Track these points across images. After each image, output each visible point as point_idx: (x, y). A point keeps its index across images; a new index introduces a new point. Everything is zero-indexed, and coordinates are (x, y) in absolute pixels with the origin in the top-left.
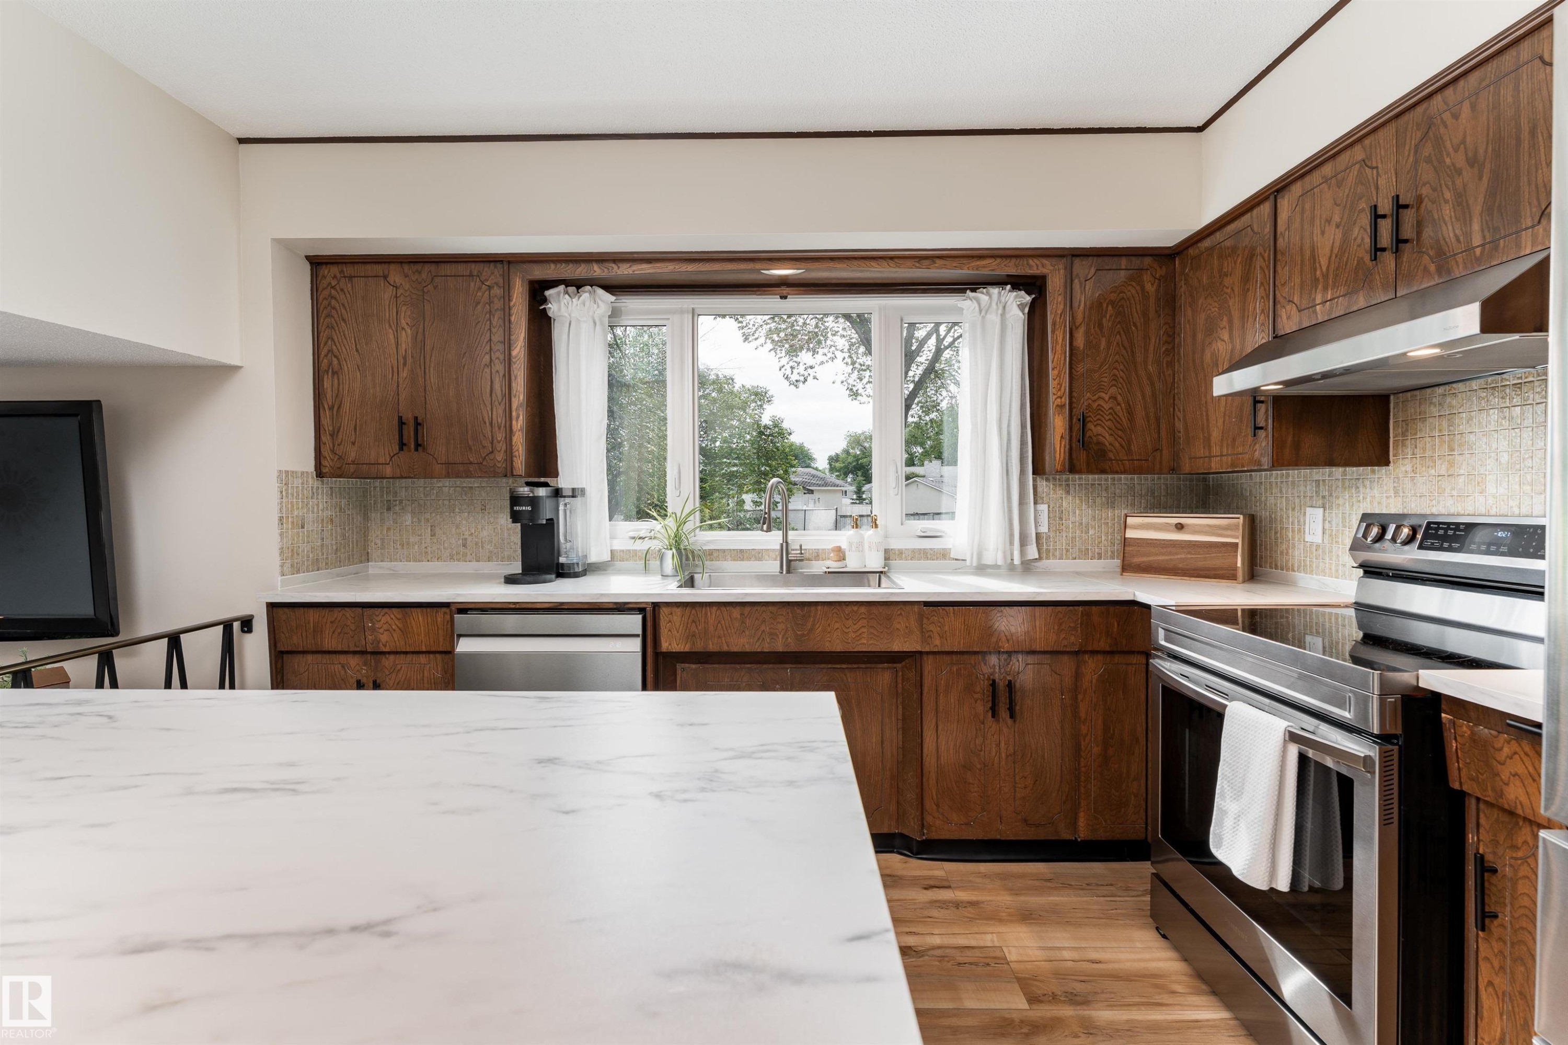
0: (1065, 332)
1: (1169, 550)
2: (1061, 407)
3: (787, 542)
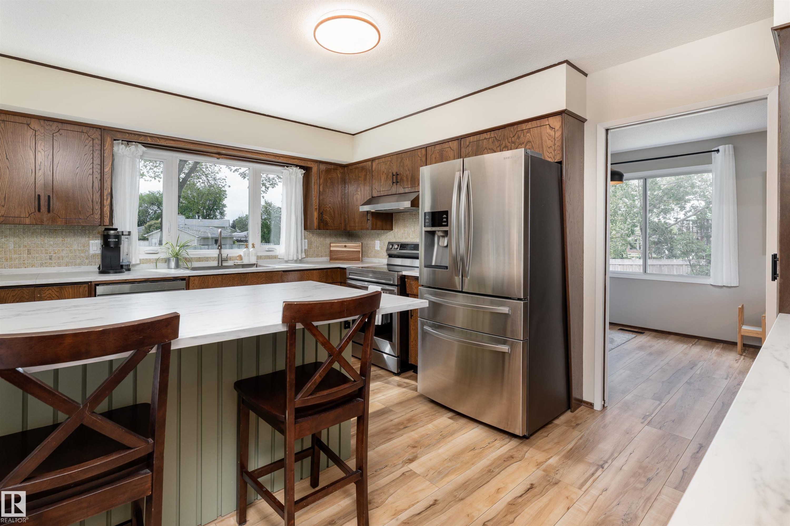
0: (317, 186)
1: (343, 253)
2: (316, 209)
3: (221, 254)
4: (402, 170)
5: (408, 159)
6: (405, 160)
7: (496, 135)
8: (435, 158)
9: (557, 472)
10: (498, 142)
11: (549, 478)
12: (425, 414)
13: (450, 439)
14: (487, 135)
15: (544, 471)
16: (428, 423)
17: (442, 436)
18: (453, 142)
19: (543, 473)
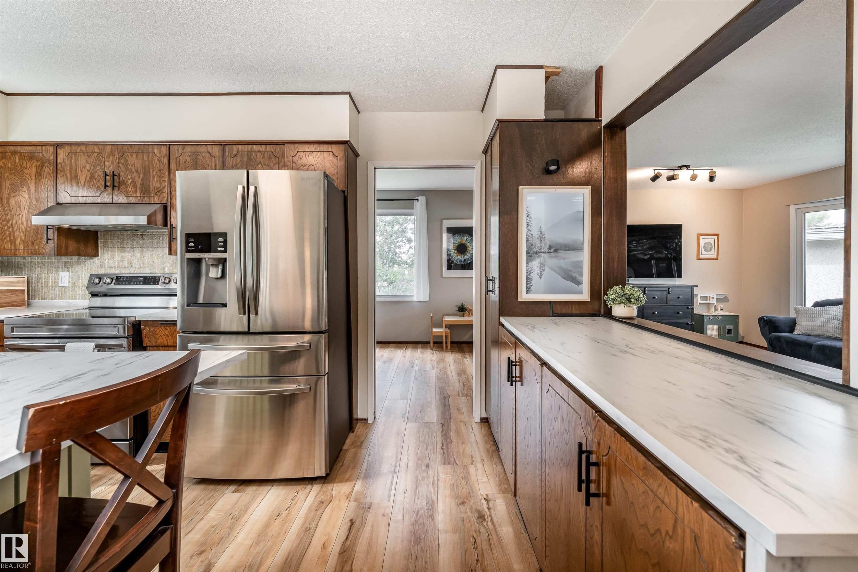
4: (122, 168)
5: (134, 154)
6: (130, 156)
7: (273, 151)
8: (185, 162)
9: (366, 496)
10: (275, 159)
11: (362, 505)
12: (197, 501)
13: (246, 517)
14: (261, 147)
15: (355, 500)
16: (207, 511)
17: (234, 518)
18: (213, 146)
19: (354, 503)
